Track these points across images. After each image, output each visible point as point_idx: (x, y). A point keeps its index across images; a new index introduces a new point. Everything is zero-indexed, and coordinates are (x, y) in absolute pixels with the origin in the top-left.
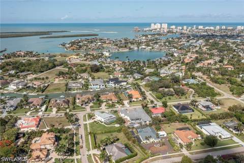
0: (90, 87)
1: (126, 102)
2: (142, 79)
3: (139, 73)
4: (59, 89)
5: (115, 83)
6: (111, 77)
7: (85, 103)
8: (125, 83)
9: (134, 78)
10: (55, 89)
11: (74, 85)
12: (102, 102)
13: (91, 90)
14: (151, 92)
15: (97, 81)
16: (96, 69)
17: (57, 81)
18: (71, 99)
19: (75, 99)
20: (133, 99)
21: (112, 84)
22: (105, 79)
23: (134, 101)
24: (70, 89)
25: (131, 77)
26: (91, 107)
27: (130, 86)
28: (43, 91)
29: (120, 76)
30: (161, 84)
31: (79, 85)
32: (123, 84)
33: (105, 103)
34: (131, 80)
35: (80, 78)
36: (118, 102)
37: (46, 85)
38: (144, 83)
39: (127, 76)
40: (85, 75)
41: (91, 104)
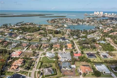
0: (51, 40)
1: (64, 49)
2: (77, 39)
3: (77, 36)
4: (37, 40)
5: (62, 40)
6: (63, 37)
7: (45, 48)
8: (68, 40)
9: (73, 38)
10: (35, 40)
11: (44, 39)
12: (53, 48)
13: (51, 42)
14: (78, 46)
15: (55, 38)
16: (57, 33)
17: (38, 37)
18: (39, 45)
19: (41, 45)
20: (68, 48)
21: (61, 40)
22: (59, 38)
23: (68, 49)
24: (41, 41)
25: (72, 38)
26: (47, 50)
27: (70, 41)
28: (30, 41)
29: (67, 36)
30: (85, 42)
31: (46, 39)
32: (66, 40)
33: (54, 49)
34: (71, 39)
35: (48, 36)
36: (60, 49)
37: (32, 38)
38: (77, 41)
39: (70, 37)
40: (51, 35)
41: (48, 48)
